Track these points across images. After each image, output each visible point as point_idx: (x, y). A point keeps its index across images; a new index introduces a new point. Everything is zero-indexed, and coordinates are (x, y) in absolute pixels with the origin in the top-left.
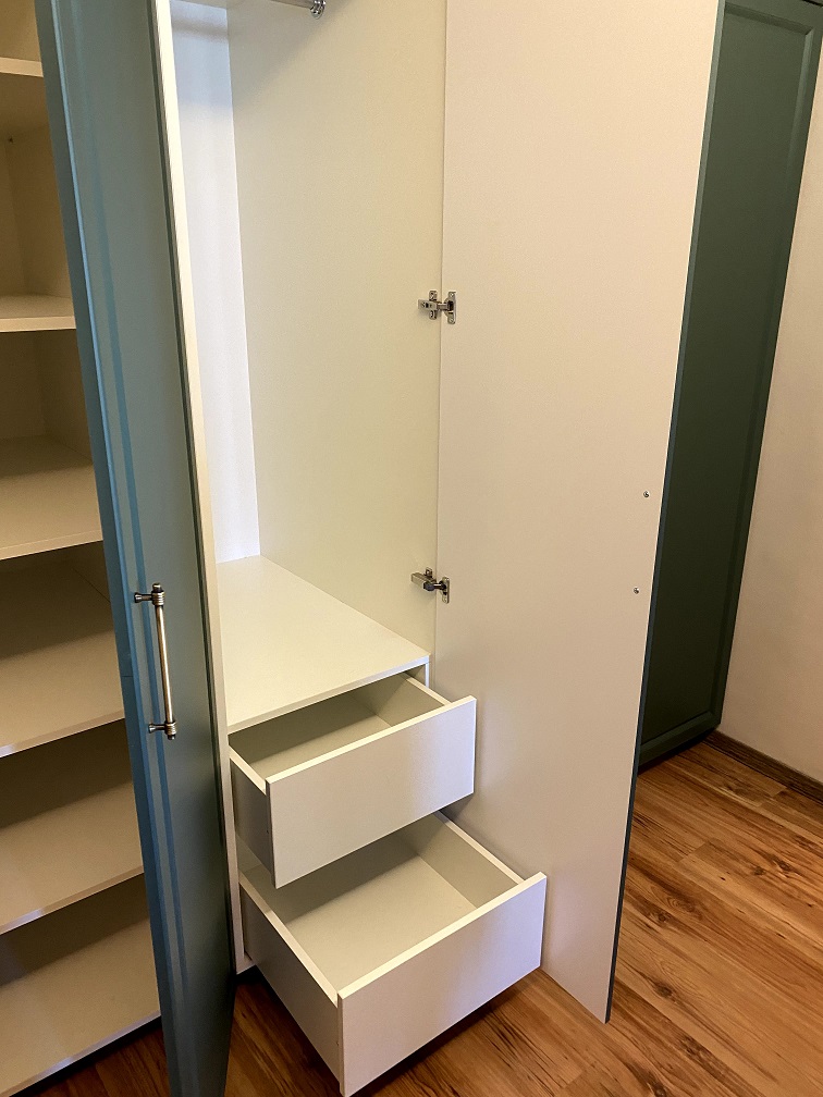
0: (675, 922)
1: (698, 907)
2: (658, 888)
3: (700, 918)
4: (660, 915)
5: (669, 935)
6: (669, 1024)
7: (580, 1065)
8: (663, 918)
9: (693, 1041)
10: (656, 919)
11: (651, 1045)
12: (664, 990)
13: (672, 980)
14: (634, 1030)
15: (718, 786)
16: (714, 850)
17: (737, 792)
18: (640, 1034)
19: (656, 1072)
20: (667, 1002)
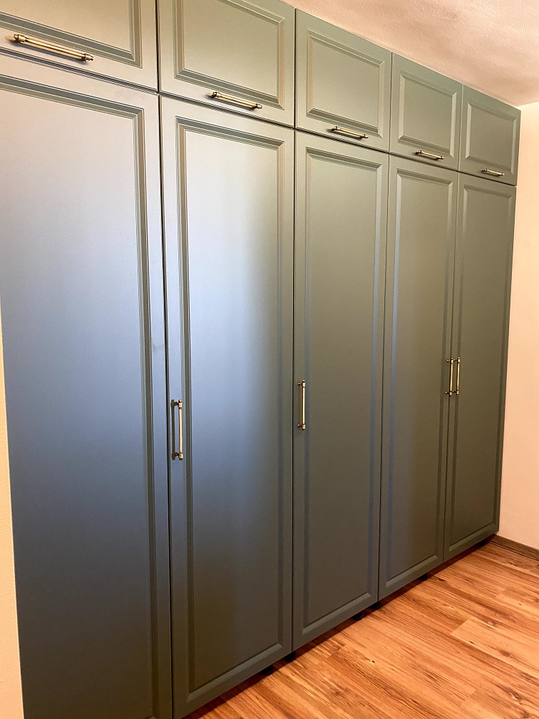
0: (501, 624)
1: (511, 617)
2: (488, 610)
3: (514, 622)
4: (493, 622)
5: (499, 630)
6: (511, 667)
7: (474, 687)
8: (495, 623)
9: (527, 674)
10: (491, 624)
11: (507, 677)
12: (506, 654)
13: (508, 650)
14: (496, 671)
15: (505, 563)
16: (510, 591)
17: (515, 565)
18: (499, 672)
19: (512, 688)
20: (508, 658)
